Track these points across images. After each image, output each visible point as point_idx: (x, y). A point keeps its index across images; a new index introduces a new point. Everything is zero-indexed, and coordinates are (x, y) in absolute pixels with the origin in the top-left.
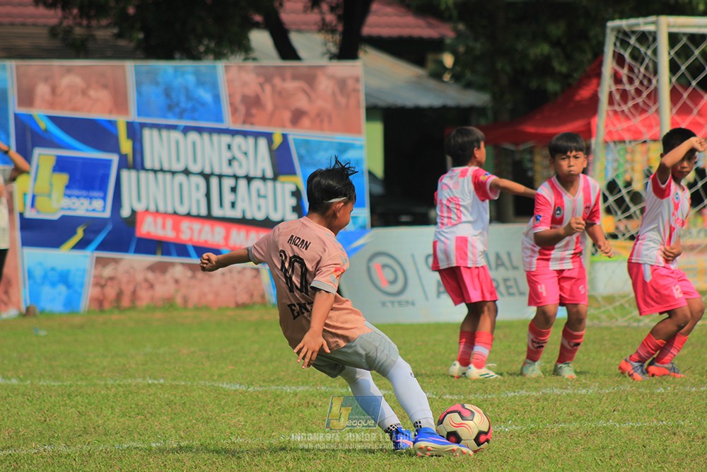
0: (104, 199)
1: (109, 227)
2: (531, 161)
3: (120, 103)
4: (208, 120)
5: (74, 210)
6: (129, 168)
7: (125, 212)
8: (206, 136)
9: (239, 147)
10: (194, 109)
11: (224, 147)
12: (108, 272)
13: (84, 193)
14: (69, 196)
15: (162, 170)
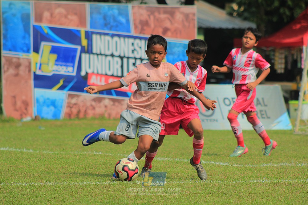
0: (73, 67)
1: (75, 80)
2: (274, 55)
3: (82, 22)
4: (123, 31)
5: (59, 71)
6: (85, 52)
7: (83, 73)
8: (122, 39)
9: (138, 44)
10: (117, 26)
11: (130, 44)
12: (74, 101)
13: (64, 64)
14: (57, 65)
15: (101, 54)
